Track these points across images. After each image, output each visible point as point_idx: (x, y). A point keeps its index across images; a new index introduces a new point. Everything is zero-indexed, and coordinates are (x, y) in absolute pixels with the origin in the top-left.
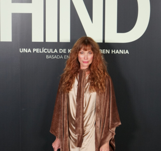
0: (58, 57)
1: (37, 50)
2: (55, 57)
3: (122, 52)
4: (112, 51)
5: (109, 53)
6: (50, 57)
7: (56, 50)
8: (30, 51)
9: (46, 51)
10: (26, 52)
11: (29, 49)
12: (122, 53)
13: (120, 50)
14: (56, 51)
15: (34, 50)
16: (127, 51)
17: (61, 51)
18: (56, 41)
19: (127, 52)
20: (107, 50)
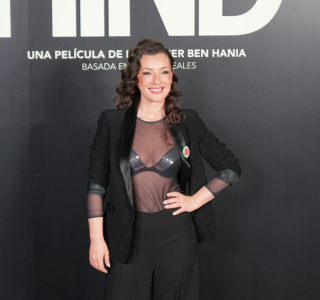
0: (107, 66)
1: (63, 54)
2: (101, 66)
3: (233, 53)
4: (214, 53)
5: (207, 55)
6: (90, 67)
7: (101, 52)
8: (48, 55)
9: (81, 54)
10: (41, 57)
11: (47, 52)
12: (233, 55)
13: (229, 51)
14: (101, 54)
15: (57, 54)
16: (242, 51)
17: (112, 54)
18: (102, 34)
19: (243, 53)
20: (203, 51)
